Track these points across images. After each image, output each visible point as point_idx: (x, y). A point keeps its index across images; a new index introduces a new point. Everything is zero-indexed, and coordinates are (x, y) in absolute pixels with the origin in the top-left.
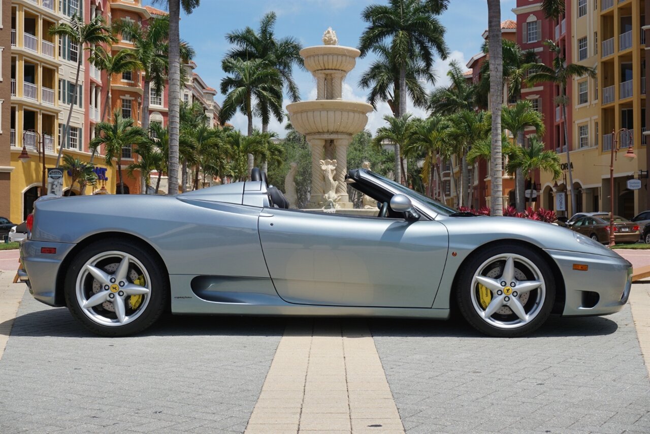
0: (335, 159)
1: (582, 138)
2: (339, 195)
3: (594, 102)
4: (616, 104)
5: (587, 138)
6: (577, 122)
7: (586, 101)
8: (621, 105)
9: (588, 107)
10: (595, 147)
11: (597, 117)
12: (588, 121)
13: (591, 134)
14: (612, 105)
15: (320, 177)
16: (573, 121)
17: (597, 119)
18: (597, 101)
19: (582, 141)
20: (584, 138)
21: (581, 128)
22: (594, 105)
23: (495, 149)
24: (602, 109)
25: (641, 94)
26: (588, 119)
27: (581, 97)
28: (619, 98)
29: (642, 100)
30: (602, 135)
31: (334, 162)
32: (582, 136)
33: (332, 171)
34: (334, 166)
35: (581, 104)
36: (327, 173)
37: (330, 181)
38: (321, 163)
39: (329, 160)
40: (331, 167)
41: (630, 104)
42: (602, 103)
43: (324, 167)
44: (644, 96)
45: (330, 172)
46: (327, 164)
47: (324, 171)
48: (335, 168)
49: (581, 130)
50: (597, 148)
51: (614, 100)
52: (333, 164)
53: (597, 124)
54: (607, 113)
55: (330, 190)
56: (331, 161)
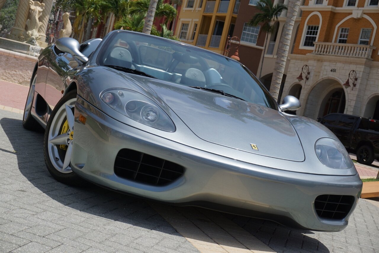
0: (44, 3)
1: (182, 32)
2: (40, 34)
3: (197, 9)
4: (214, 15)
5: (186, 33)
6: (181, 20)
7: (192, 7)
8: (217, 17)
9: (192, 11)
10: (191, 41)
11: (198, 20)
12: (189, 21)
13: (190, 31)
14: (211, 15)
15: (25, 15)
16: (179, 18)
17: (197, 22)
18: (200, 9)
19: (182, 34)
20: (184, 32)
21: (183, 25)
22: (197, 11)
23: (147, 26)
24: (203, 16)
25: (233, 13)
26: (190, 20)
27: (189, 3)
28: (217, 12)
29: (232, 17)
30: (198, 33)
31: (42, 5)
32: (183, 31)
33: (40, 12)
34: (42, 8)
35: (188, 7)
36: (35, 13)
37: (36, 20)
38: (31, 3)
39: (39, 2)
40: (39, 9)
41: (224, 18)
42: (204, 11)
43: (33, 7)
44: (235, 15)
45: (38, 12)
46: (36, 5)
47: (32, 10)
48: (42, 10)
49: (183, 26)
50: (192, 42)
51: (212, 11)
52: (41, 6)
53: (196, 25)
54: (206, 19)
55: (34, 28)
56: (40, 4)
